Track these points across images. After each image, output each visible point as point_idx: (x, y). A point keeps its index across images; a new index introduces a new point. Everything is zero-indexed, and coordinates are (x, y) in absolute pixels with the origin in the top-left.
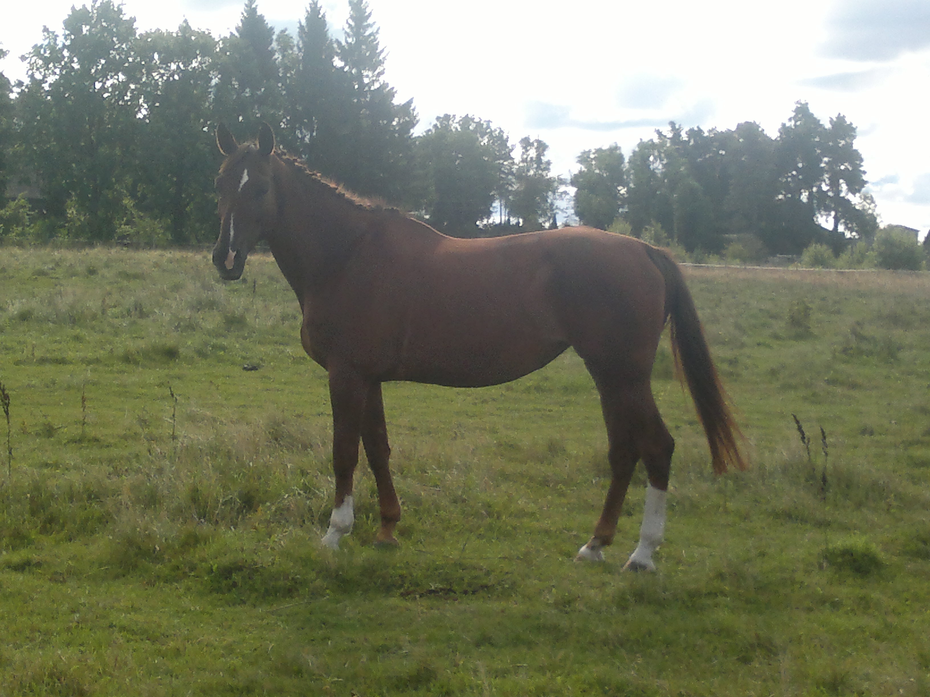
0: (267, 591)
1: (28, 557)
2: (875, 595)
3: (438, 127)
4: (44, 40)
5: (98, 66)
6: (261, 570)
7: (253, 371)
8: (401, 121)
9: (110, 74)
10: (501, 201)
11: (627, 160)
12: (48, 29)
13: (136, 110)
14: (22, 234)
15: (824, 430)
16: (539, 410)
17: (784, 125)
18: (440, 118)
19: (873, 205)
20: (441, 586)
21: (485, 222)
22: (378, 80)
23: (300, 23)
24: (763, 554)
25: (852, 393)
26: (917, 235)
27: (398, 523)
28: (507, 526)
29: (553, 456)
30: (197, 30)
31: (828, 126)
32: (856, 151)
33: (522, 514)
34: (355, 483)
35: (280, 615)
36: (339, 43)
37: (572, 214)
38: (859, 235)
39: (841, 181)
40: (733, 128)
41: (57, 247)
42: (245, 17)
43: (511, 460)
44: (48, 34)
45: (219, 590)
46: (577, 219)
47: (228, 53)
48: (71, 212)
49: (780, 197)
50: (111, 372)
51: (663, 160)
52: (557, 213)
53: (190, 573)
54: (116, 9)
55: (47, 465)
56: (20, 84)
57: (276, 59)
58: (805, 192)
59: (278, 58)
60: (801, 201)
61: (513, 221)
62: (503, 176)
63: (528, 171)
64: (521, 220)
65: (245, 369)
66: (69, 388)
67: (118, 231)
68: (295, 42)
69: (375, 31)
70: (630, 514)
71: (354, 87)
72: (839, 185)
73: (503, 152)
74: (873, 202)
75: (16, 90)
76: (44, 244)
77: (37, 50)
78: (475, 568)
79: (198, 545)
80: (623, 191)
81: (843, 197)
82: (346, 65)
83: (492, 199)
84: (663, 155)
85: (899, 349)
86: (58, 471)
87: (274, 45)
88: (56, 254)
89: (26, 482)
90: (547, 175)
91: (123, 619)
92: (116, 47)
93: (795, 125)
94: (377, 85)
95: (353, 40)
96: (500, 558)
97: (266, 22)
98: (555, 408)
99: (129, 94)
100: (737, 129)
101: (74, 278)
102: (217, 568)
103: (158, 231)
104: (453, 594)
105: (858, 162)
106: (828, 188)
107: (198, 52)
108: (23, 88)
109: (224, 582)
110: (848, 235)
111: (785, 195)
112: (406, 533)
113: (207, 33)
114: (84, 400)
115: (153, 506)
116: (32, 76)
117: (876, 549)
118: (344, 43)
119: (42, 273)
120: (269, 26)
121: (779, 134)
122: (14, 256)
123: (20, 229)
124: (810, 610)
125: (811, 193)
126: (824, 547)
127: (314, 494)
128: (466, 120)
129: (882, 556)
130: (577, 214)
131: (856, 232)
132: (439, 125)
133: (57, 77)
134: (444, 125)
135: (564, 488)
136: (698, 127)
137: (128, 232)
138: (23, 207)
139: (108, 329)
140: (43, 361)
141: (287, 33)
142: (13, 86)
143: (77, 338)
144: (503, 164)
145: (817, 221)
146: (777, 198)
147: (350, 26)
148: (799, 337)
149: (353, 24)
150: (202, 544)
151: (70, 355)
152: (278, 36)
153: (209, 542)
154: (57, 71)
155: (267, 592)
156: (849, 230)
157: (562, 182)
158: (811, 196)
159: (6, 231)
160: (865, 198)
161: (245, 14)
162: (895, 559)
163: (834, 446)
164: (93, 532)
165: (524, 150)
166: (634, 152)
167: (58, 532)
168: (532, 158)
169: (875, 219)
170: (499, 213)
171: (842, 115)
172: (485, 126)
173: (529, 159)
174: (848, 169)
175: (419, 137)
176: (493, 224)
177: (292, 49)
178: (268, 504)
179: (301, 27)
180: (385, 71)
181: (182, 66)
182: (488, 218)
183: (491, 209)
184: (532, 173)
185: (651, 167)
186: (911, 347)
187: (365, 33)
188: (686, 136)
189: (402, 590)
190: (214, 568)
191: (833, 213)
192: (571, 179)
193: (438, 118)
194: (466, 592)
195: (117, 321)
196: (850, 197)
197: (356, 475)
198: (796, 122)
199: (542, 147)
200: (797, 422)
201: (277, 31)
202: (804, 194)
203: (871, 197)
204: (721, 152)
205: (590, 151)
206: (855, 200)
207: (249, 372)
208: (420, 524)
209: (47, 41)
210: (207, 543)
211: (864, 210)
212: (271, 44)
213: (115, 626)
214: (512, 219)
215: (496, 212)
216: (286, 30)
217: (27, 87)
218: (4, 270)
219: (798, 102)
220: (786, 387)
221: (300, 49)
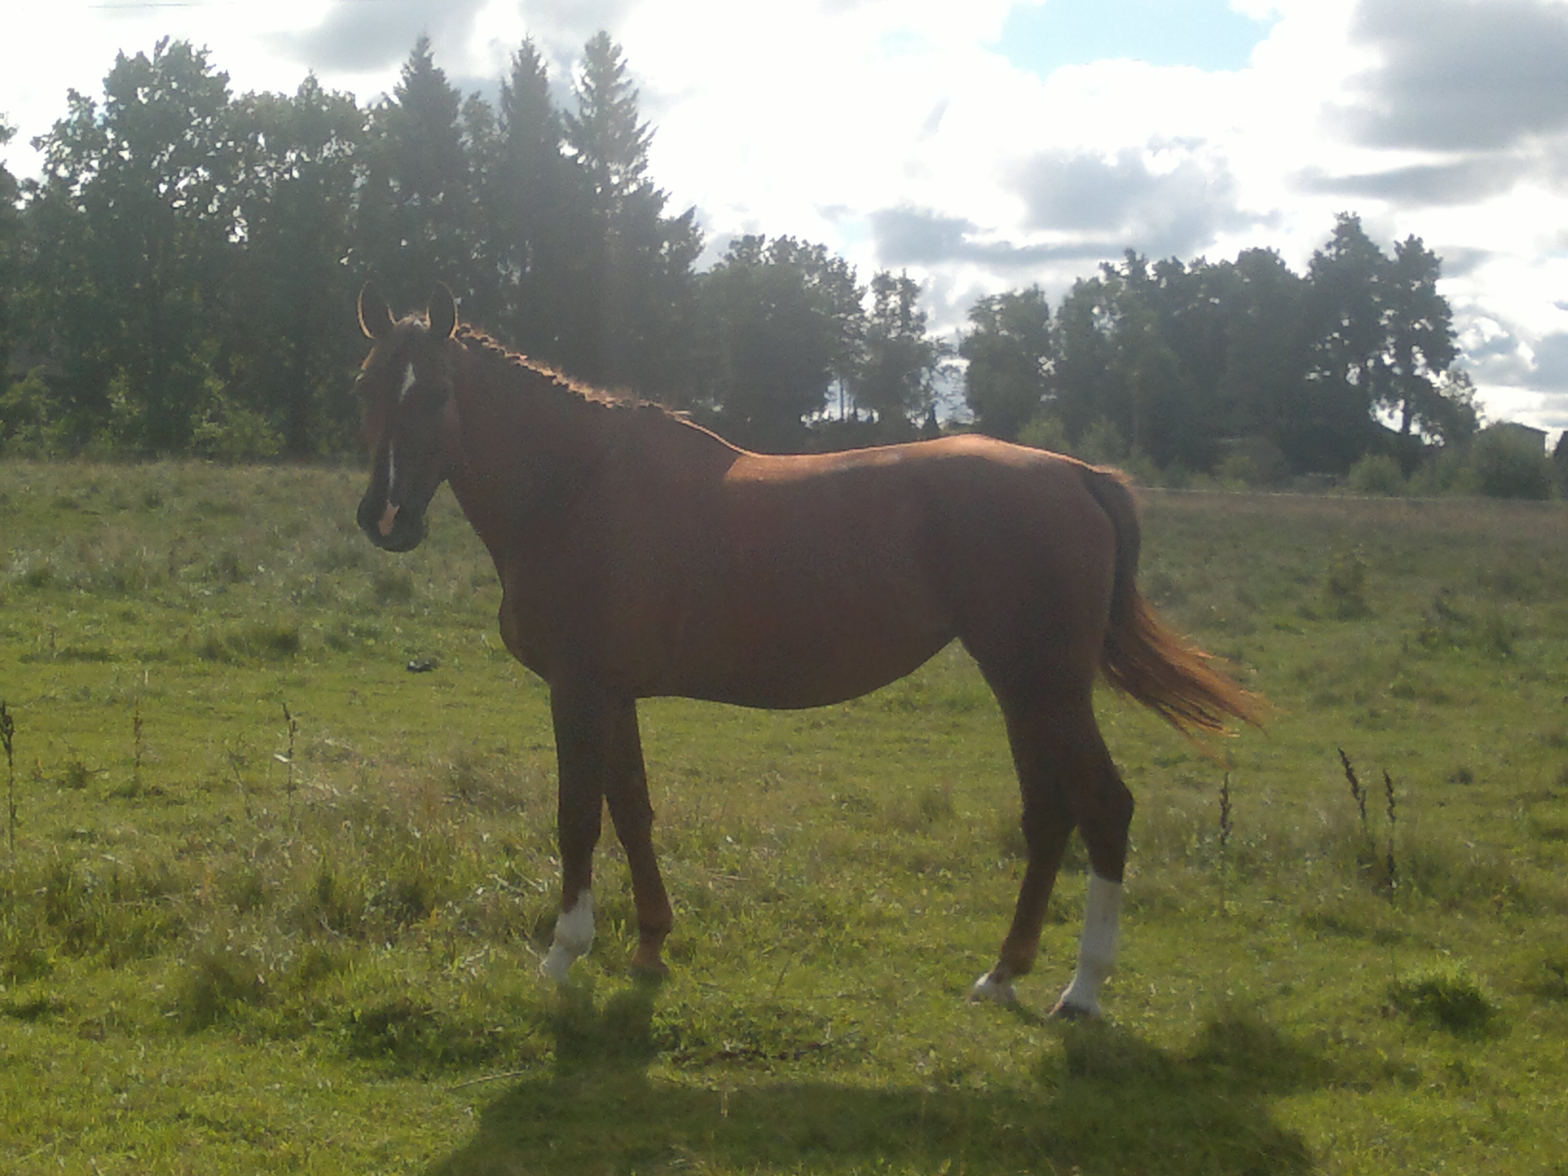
0: (446, 1054)
1: (42, 996)
2: (1476, 1063)
3: (733, 259)
4: (72, 113)
5: (163, 155)
6: (436, 1018)
7: (424, 673)
8: (674, 248)
9: (183, 169)
10: (841, 383)
11: (1054, 312)
12: (78, 93)
13: (228, 228)
14: (36, 437)
15: (1390, 777)
16: (906, 740)
17: (1318, 255)
18: (737, 243)
19: (1467, 390)
20: (741, 1046)
21: (815, 417)
22: (636, 179)
23: (504, 83)
24: (1286, 991)
25: (1435, 710)
26: (1543, 442)
27: (669, 935)
28: (852, 941)
29: (931, 820)
30: (331, 94)
31: (1393, 256)
32: (1440, 298)
33: (877, 921)
34: (596, 866)
35: (469, 1097)
36: (569, 116)
37: (962, 404)
38: (1444, 440)
39: (1415, 349)
40: (1233, 259)
41: (95, 459)
42: (412, 74)
43: (859, 827)
44: (79, 102)
45: (366, 1054)
46: (971, 412)
47: (384, 135)
48: (119, 400)
49: (1313, 376)
50: (186, 675)
51: (1115, 314)
52: (937, 402)
53: (316, 1022)
54: (194, 59)
55: (74, 836)
56: (31, 185)
57: (464, 143)
58: (1354, 367)
59: (467, 141)
60: (1348, 383)
61: (863, 415)
62: (846, 340)
63: (889, 331)
64: (876, 415)
65: (410, 668)
66: (113, 701)
67: (196, 431)
68: (496, 116)
69: (630, 97)
70: (1060, 920)
71: (595, 191)
72: (1411, 355)
73: (846, 300)
74: (1468, 384)
75: (28, 196)
76: (73, 454)
77: (60, 128)
78: (798, 1014)
79: (330, 976)
80: (1048, 365)
81: (1419, 377)
82: (580, 154)
83: (827, 379)
84: (1114, 305)
85: (1516, 634)
86: (93, 846)
87: (461, 119)
88: (93, 473)
89: (41, 865)
90: (919, 338)
91: (203, 1104)
92: (195, 123)
93: (1337, 254)
94: (633, 188)
95: (592, 112)
96: (843, 996)
97: (446, 82)
98: (934, 737)
99: (215, 201)
100: (1239, 260)
101: (122, 512)
102: (362, 1015)
103: (264, 432)
104: (762, 1059)
105: (1444, 317)
106: (1392, 361)
107: (333, 132)
108: (38, 192)
109: (376, 1040)
110: (1427, 440)
111: (1320, 373)
112: (683, 953)
113: (348, 98)
114: (138, 723)
115: (254, 908)
116: (52, 174)
117: (1478, 982)
118: (577, 117)
119: (67, 504)
120: (452, 88)
121: (1309, 269)
122: (22, 475)
123: (32, 428)
124: (1365, 1088)
125: (1364, 369)
126: (1389, 978)
127: (527, 885)
128: (784, 246)
129: (1488, 994)
130: (970, 403)
131: (1441, 434)
132: (735, 255)
133: (94, 174)
134: (744, 255)
135: (949, 875)
136: (1174, 258)
137: (214, 433)
138: (36, 391)
139: (179, 600)
140: (69, 655)
141: (480, 99)
142: (20, 189)
143: (127, 617)
144: (845, 319)
145: (1375, 416)
146: (1307, 378)
147: (588, 87)
148: (1345, 615)
149: (593, 85)
150: (338, 973)
151: (117, 645)
152: (466, 105)
153: (350, 971)
154: (95, 164)
155: (447, 1056)
156: (1428, 432)
157: (945, 350)
158: (1364, 372)
159: (9, 433)
160: (1455, 377)
161: (412, 69)
162: (1510, 998)
163: (1406, 801)
164: (153, 951)
165: (880, 297)
166: (1067, 301)
167: (94, 953)
168: (893, 310)
169: (1473, 413)
170: (838, 402)
171: (1416, 238)
172: (814, 256)
173: (888, 312)
174: (1427, 329)
175: (704, 274)
176: (828, 420)
177: (491, 127)
178: (450, 904)
179: (506, 90)
180: (648, 163)
181: (304, 155)
182: (822, 411)
183: (826, 396)
184: (893, 334)
185: (1096, 325)
186: (1535, 632)
187: (612, 100)
188: (1154, 273)
189: (676, 1053)
190: (357, 1015)
191: (1401, 403)
192: (961, 345)
193: (733, 244)
194: (783, 1057)
195: (194, 588)
196: (1431, 376)
197: (600, 854)
198: (1339, 249)
199: (909, 290)
200: (1346, 763)
201: (465, 97)
202: (1352, 371)
203: (1466, 375)
204: (1212, 300)
205: (992, 298)
206: (1439, 380)
207: (418, 674)
208: (706, 937)
209: (76, 116)
210: (345, 973)
211: (1453, 396)
212: (455, 117)
213: (189, 1116)
214: (860, 412)
215: (834, 401)
216: (479, 93)
217: (44, 190)
218: (4, 499)
219: (1342, 215)
220: (1326, 701)
221: (503, 128)
